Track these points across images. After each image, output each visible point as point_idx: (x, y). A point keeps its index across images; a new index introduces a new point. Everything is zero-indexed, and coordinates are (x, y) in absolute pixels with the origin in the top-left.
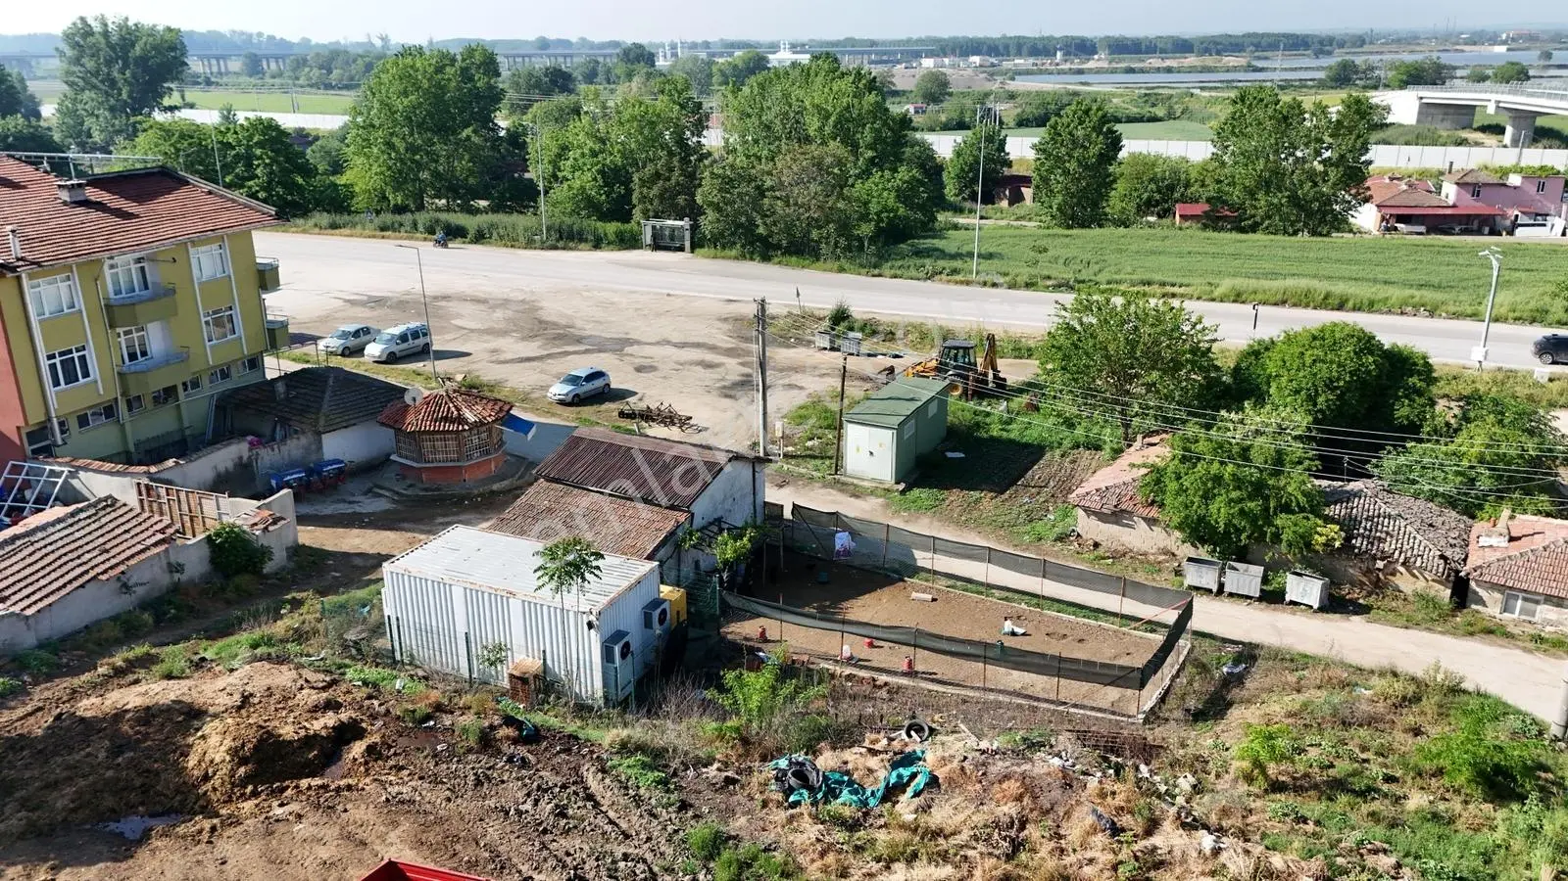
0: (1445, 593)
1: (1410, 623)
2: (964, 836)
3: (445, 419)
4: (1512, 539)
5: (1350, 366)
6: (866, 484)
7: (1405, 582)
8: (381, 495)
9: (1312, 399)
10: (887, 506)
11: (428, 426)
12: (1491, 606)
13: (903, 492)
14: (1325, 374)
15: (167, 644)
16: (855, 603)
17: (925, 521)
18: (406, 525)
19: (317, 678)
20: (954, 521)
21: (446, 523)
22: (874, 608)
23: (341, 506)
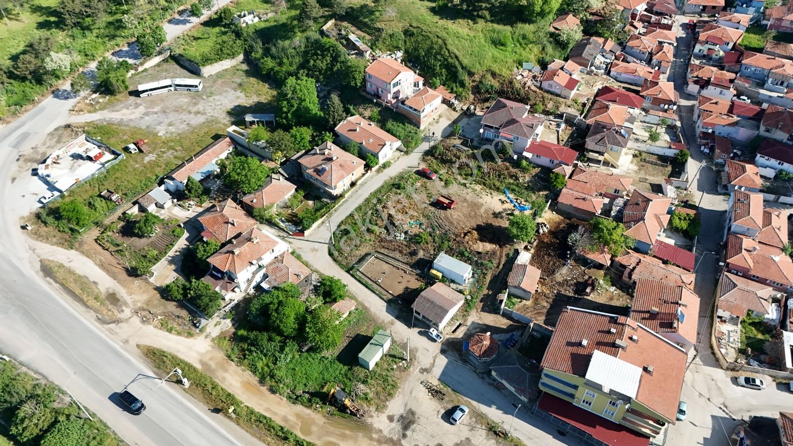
15: (499, 273)
16: (401, 292)
17: (380, 321)
18: (484, 327)
19: (472, 248)
20: (374, 321)
21: (477, 328)
22: (399, 290)
23: (501, 338)
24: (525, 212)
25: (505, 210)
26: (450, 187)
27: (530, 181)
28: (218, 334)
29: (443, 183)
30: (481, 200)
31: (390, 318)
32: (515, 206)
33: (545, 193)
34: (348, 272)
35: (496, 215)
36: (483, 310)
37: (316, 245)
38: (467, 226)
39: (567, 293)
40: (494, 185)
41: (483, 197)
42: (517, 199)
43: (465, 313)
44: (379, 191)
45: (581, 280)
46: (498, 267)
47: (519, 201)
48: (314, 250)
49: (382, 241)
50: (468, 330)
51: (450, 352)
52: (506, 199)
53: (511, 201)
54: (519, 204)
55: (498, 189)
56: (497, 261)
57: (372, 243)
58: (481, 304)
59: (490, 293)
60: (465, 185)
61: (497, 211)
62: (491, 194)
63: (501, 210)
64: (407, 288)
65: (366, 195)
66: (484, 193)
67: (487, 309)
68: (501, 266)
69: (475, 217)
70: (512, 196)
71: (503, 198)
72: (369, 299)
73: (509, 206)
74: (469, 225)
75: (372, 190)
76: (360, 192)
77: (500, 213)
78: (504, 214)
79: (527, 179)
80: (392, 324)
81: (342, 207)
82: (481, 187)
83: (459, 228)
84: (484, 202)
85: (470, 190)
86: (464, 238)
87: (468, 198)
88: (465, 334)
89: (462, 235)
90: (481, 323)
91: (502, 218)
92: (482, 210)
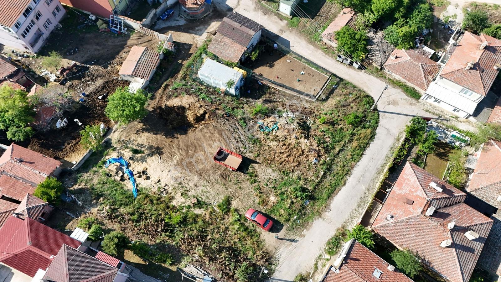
0: (380, 68)
1: (371, 73)
2: (280, 137)
3: (194, 4)
4: (397, 57)
5: (388, 6)
6: (284, 15)
7: (374, 65)
8: (182, 18)
9: (378, 12)
10: (287, 24)
11: (191, 6)
12: (386, 71)
13: (291, 19)
14: (382, 7)
15: (167, 80)
16: (277, 62)
17: (294, 32)
18: (190, 31)
19: (196, 99)
20: (300, 32)
21: (198, 30)
22: (280, 65)
23: (175, 22)
24: (116, 157)
25: (143, 160)
26: (221, 199)
27: (92, 206)
28: (448, 8)
29: (235, 204)
30: (177, 174)
31: (285, 36)
32: (128, 165)
33: (76, 187)
34: (342, 80)
35: (157, 151)
36: (190, 46)
37: (391, 108)
38: (201, 130)
39: (96, 67)
40: (152, 201)
41: (172, 182)
42: (122, 179)
43: (208, 43)
44: (333, 190)
45: (77, 82)
46: (167, 85)
47: (121, 174)
48: (393, 103)
49: (310, 113)
50: (206, 29)
51: (224, 9)
52: (139, 180)
53: (132, 174)
54: (121, 169)
55: (147, 196)
56: (167, 91)
57: (323, 112)
58: (191, 51)
59: (180, 61)
60: (199, 204)
61: (156, 158)
62: (159, 188)
63: (149, 160)
64: (271, 66)
65: (351, 180)
66: (170, 190)
67: (186, 47)
68: (163, 86)
69: (187, 146)
70: (129, 185)
71: (142, 183)
72: (310, 52)
73: (137, 167)
74: (198, 133)
75: (344, 189)
76: (363, 188)
77: (152, 154)
78: (146, 152)
79: (94, 210)
80: (282, 31)
81: (381, 161)
82: (174, 203)
83: (211, 128)
84: (173, 171)
85: (192, 193)
86: (205, 113)
87: (196, 178)
88: (210, 25)
89: (207, 116)
90: (193, 35)
91: (151, 147)
92: (177, 158)
